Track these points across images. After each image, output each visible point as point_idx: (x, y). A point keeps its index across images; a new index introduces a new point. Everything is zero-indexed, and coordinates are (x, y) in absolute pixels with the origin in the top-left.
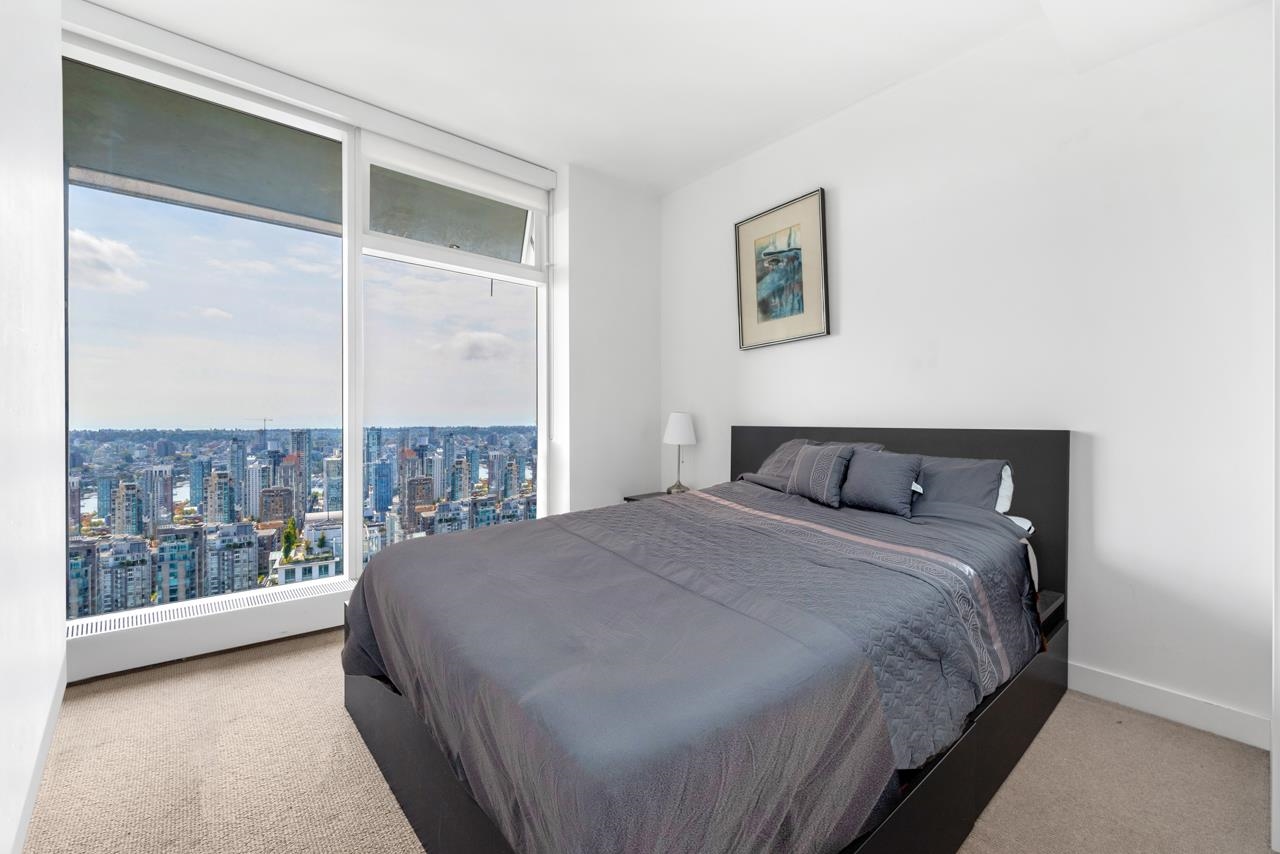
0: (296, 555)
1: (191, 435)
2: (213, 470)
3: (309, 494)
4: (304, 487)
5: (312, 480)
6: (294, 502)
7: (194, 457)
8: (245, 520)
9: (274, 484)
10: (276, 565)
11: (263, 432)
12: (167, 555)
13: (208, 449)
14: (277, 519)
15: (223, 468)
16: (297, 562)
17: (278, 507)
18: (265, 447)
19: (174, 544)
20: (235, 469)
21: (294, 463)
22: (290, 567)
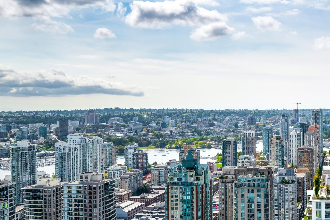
0: (321, 193)
1: (263, 113)
2: (273, 134)
3: (322, 152)
4: (319, 147)
5: (324, 142)
6: (314, 156)
7: (264, 126)
8: (289, 166)
9: (303, 145)
10: (311, 199)
11: (296, 111)
12: (256, 183)
13: (270, 121)
14: (305, 167)
15: (277, 133)
16: (322, 199)
17: (306, 159)
18: (298, 121)
19: (259, 178)
20: (284, 134)
21: (314, 132)
22: (318, 201)
